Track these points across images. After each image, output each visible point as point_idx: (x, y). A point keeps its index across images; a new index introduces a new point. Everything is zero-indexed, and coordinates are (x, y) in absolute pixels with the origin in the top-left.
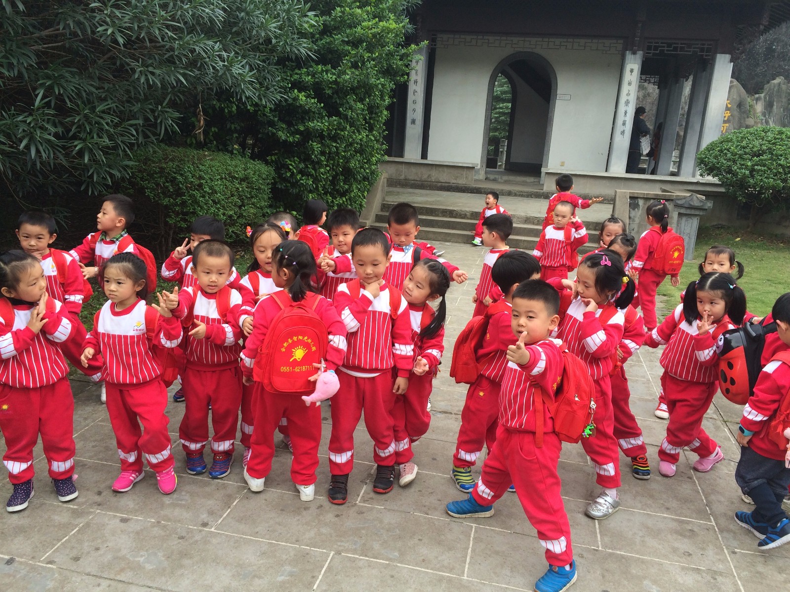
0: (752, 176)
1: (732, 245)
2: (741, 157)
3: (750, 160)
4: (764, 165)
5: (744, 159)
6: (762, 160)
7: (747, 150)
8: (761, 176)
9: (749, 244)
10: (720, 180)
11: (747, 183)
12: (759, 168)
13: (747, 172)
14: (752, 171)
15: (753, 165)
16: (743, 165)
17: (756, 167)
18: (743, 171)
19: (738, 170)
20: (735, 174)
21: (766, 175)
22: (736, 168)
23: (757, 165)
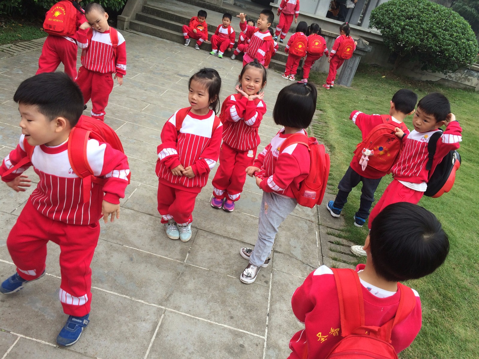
0: (402, 33)
1: (379, 80)
2: (398, 17)
3: (404, 21)
4: (412, 27)
5: (400, 20)
6: (411, 22)
7: (404, 13)
8: (408, 34)
9: (390, 81)
10: (381, 32)
11: (398, 37)
12: (408, 27)
13: (400, 29)
14: (403, 29)
15: (405, 25)
16: (398, 24)
17: (406, 27)
18: (398, 28)
19: (394, 27)
20: (392, 30)
21: (411, 34)
22: (393, 25)
23: (408, 26)
